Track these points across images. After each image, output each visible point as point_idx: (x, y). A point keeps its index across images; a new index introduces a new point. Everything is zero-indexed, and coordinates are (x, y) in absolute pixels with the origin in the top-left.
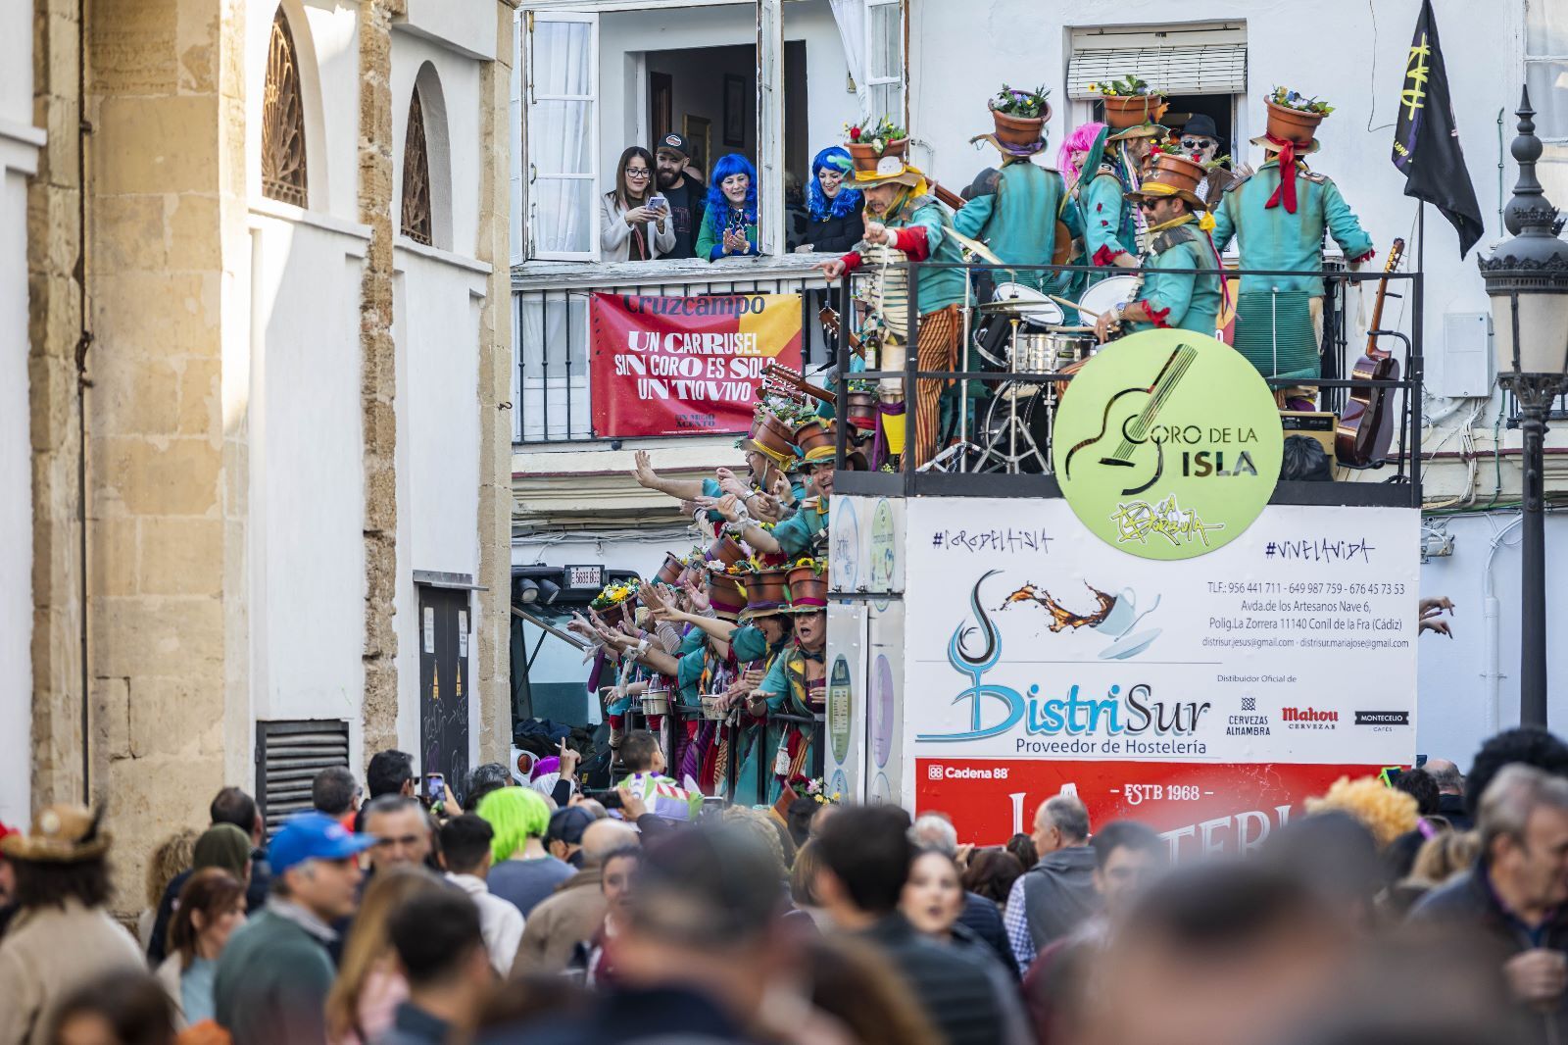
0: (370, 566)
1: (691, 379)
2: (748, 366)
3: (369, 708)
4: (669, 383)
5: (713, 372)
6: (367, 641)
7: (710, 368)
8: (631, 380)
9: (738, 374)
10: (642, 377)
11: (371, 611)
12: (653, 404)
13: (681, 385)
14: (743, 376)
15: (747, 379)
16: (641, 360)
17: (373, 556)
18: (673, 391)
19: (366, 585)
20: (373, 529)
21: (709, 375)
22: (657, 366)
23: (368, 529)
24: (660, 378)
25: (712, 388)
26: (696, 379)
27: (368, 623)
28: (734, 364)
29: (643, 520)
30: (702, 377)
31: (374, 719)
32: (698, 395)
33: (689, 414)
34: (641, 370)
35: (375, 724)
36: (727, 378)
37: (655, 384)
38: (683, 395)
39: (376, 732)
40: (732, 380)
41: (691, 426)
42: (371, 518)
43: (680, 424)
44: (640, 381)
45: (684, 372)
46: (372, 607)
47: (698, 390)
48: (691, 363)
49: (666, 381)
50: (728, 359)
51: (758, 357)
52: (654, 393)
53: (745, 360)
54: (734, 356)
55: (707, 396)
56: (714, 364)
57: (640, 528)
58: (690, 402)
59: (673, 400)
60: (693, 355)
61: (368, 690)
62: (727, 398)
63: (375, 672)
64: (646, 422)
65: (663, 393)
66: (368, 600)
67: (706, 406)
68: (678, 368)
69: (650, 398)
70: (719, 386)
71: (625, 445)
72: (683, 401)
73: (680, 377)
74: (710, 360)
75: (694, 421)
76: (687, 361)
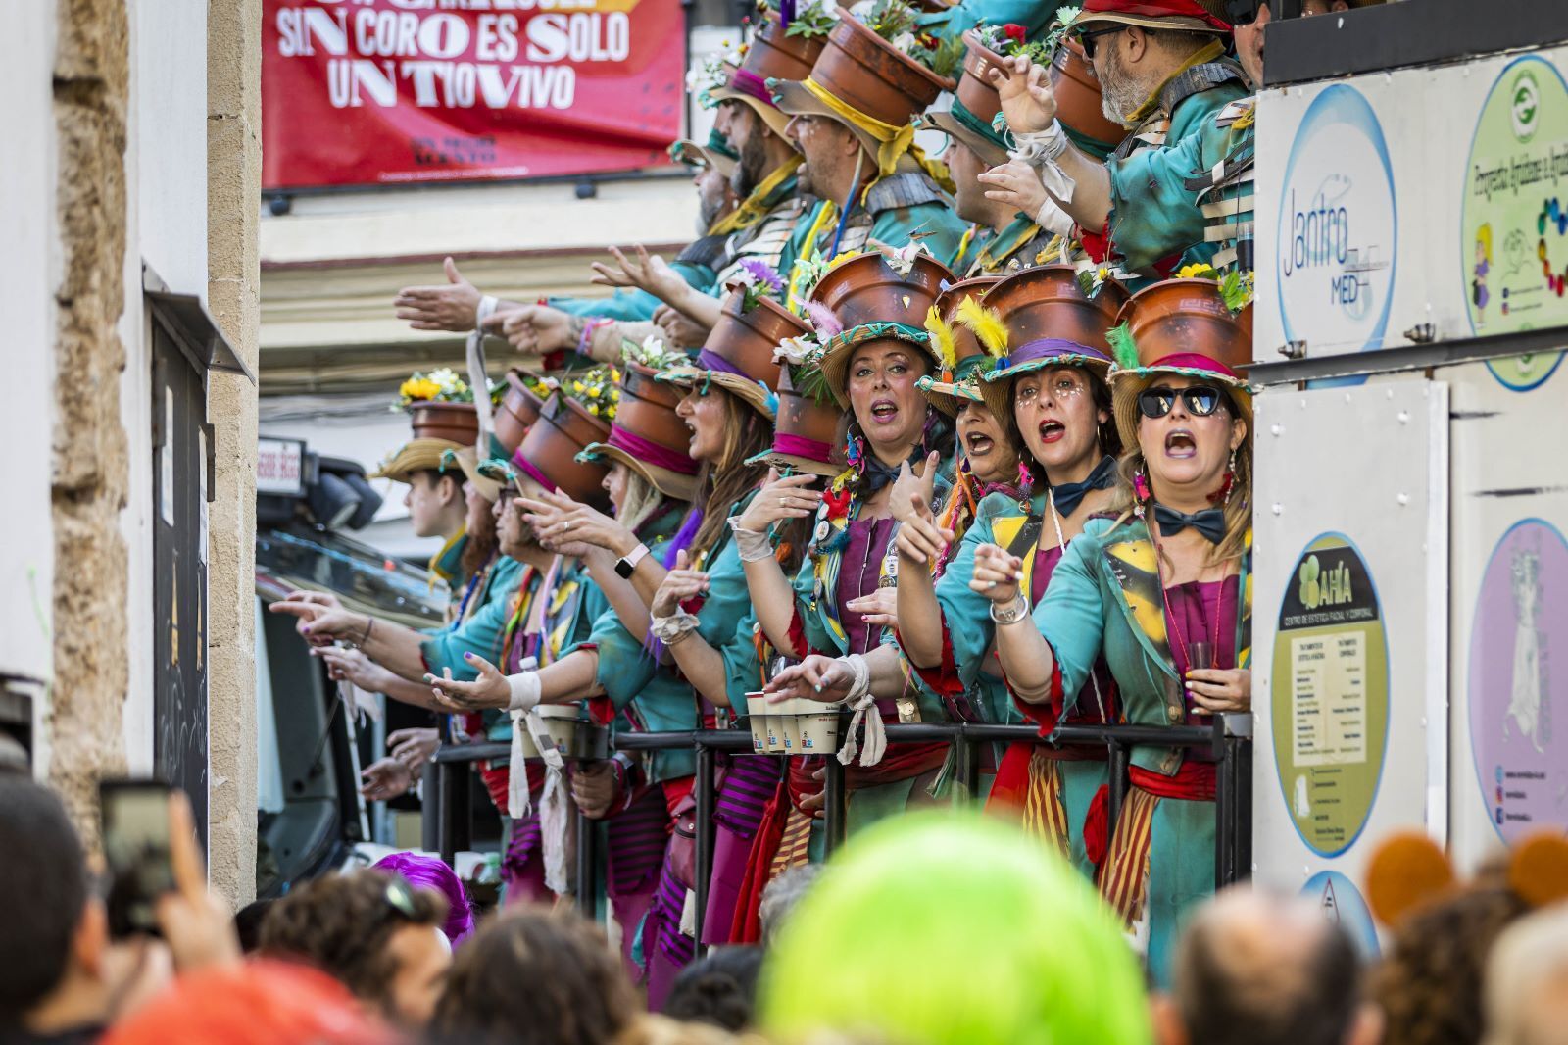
0: (75, 193)
1: (445, 60)
2: (567, 32)
3: (66, 662)
4: (398, 70)
5: (492, 47)
6: (62, 439)
7: (485, 37)
8: (314, 66)
9: (544, 51)
10: (339, 58)
11: (73, 340)
12: (361, 117)
13: (423, 75)
14: (557, 54)
15: (566, 61)
16: (335, 19)
17: (85, 161)
18: (406, 88)
19: (62, 253)
20: (82, 70)
21: (483, 53)
22: (370, 32)
23: (68, 71)
24: (377, 59)
25: (490, 79)
26: (456, 60)
27: (65, 381)
28: (537, 29)
29: (327, 374)
30: (469, 55)
31: (80, 697)
32: (460, 94)
33: (440, 138)
34: (334, 41)
35: (85, 714)
36: (522, 59)
37: (366, 72)
38: (426, 96)
39: (88, 741)
40: (533, 64)
41: (443, 163)
42: (79, 37)
43: (418, 158)
44: (332, 66)
45: (430, 45)
46: (79, 327)
47: (461, 83)
48: (444, 29)
49: (390, 66)
50: (524, 17)
51: (588, 13)
52: (363, 92)
53: (561, 20)
54: (536, 11)
55: (480, 101)
56: (493, 28)
57: (319, 390)
58: (444, 113)
59: (406, 108)
60: (449, 11)
61: (62, 602)
62: (524, 102)
63: (86, 544)
64: (344, 154)
65: (385, 94)
66: (66, 303)
67: (478, 119)
68: (416, 38)
69: (356, 102)
70: (505, 75)
71: (300, 206)
72: (427, 110)
73: (422, 56)
74: (485, 21)
75: (448, 151)
76: (434, 23)
